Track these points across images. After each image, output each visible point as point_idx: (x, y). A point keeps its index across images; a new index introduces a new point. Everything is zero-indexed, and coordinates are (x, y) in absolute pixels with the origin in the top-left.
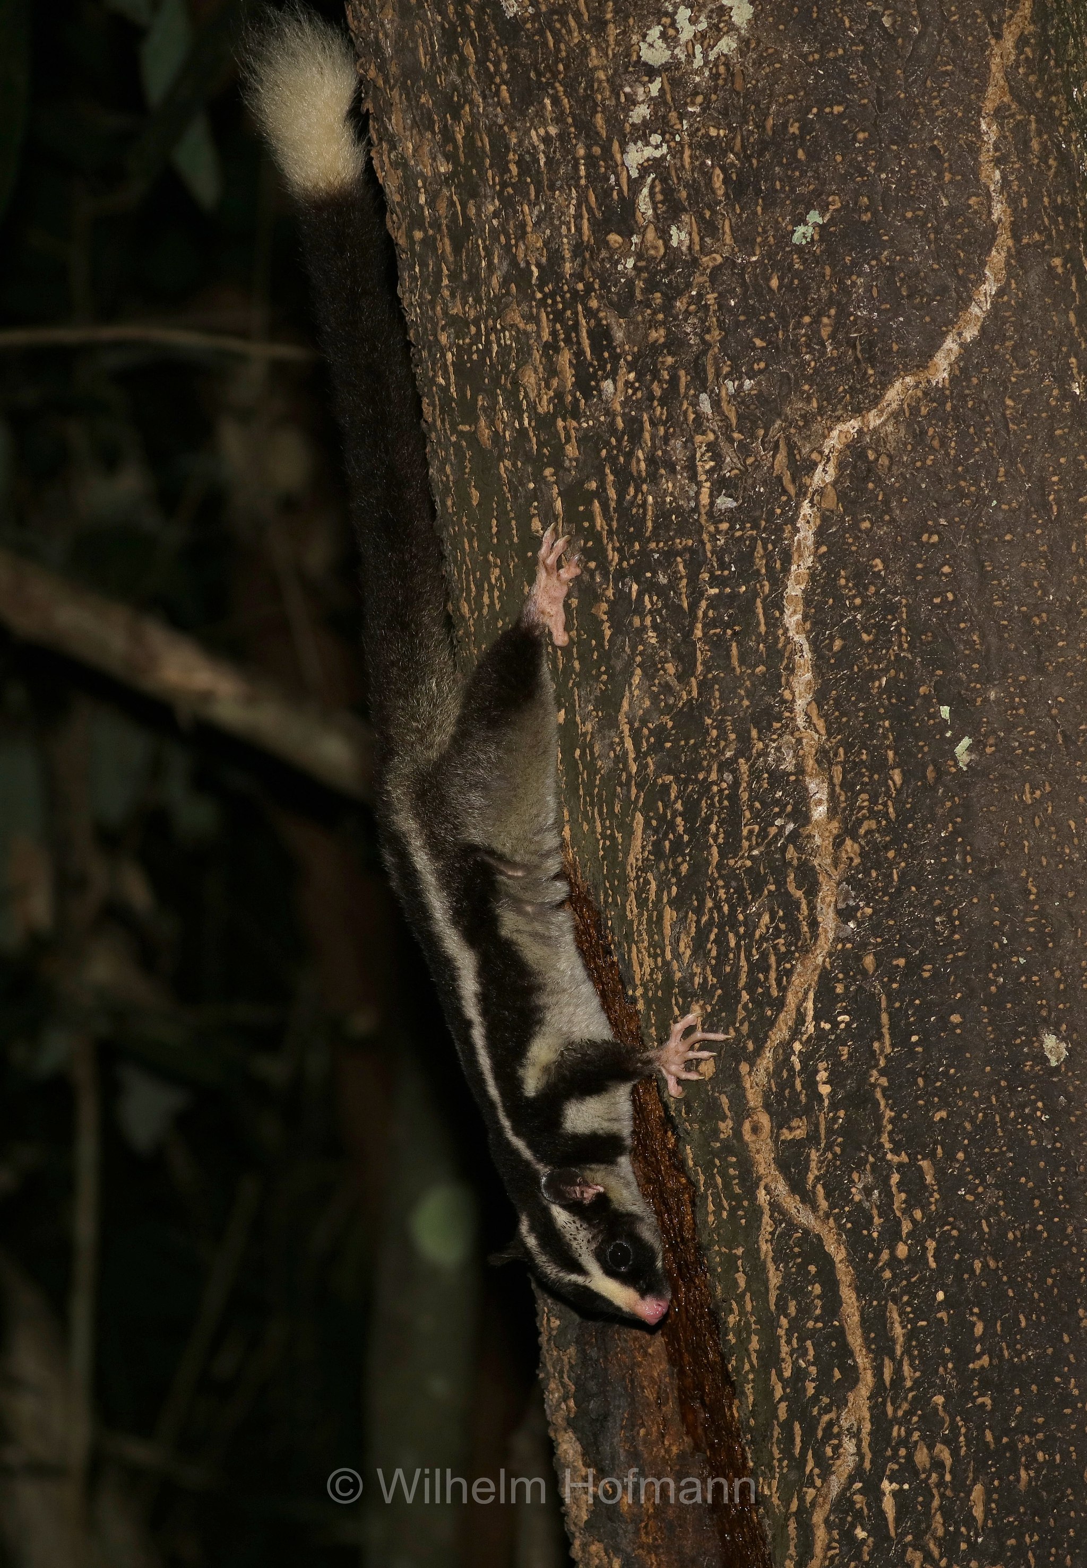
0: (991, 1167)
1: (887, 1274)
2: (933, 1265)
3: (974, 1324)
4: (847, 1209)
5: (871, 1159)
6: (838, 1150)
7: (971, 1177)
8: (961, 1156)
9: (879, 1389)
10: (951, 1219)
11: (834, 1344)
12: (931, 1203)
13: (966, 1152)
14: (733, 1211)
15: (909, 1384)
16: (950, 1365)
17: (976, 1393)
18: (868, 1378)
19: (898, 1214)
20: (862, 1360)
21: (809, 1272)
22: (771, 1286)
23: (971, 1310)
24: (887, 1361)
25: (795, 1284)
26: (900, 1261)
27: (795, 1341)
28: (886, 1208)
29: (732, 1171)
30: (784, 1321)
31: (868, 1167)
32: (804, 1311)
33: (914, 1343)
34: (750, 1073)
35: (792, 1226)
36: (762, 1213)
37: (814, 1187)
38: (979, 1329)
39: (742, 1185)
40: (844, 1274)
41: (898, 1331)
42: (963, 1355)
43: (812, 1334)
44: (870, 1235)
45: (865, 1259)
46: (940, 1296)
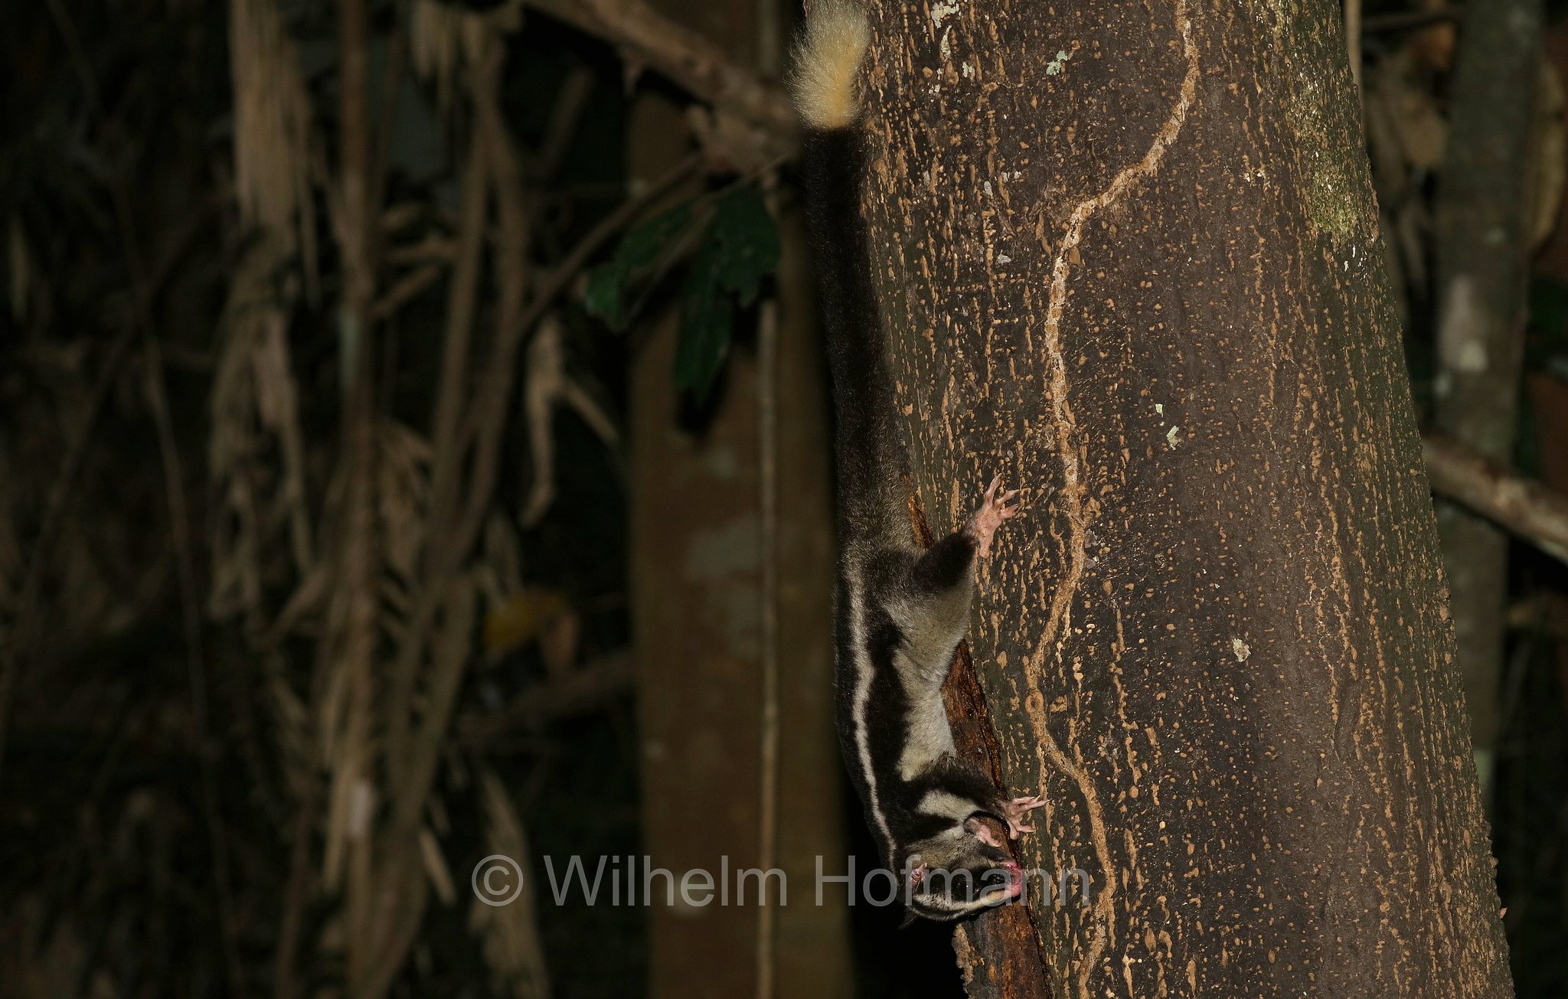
0: (1199, 733)
1: (1124, 809)
2: (1157, 803)
3: (1187, 846)
4: (1096, 762)
5: (1112, 727)
6: (1089, 720)
7: (1184, 740)
8: (1176, 725)
9: (1120, 891)
10: (1170, 770)
11: (1089, 858)
12: (1155, 759)
13: (1180, 723)
14: (1022, 762)
15: (1141, 887)
16: (1171, 875)
17: (1189, 895)
18: (1112, 883)
19: (1131, 766)
20: (1108, 870)
21: (1071, 806)
22: (1048, 817)
23: (1185, 835)
24: (1125, 871)
25: (1062, 815)
26: (1133, 799)
27: (1063, 856)
28: (1122, 761)
29: (1020, 734)
30: (1056, 841)
31: (1110, 732)
32: (1069, 834)
33: (1144, 858)
34: (1029, 664)
35: (1060, 774)
36: (1040, 764)
37: (1073, 746)
38: (1191, 849)
39: (1026, 743)
40: (1094, 808)
41: (1133, 850)
42: (1180, 869)
43: (1075, 850)
44: (1112, 780)
45: (1109, 797)
46: (1163, 825)
